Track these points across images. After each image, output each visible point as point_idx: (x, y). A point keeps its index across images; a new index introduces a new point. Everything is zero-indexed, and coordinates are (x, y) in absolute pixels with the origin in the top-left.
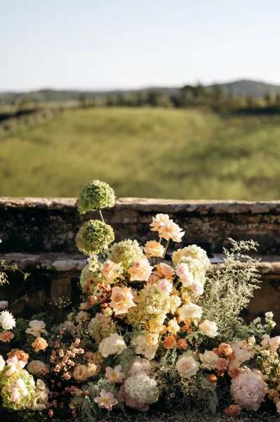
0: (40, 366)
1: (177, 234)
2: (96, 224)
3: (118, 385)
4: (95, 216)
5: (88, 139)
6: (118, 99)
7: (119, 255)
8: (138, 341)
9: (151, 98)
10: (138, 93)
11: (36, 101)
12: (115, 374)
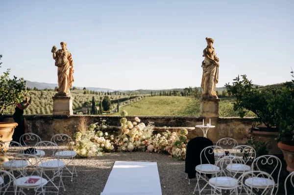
0: (112, 143)
1: (139, 120)
2: (123, 118)
3: (127, 147)
4: (124, 117)
5: (153, 106)
6: (163, 93)
7: (127, 123)
8: (130, 139)
9: (174, 93)
10: (170, 91)
11: (136, 94)
12: (126, 144)
